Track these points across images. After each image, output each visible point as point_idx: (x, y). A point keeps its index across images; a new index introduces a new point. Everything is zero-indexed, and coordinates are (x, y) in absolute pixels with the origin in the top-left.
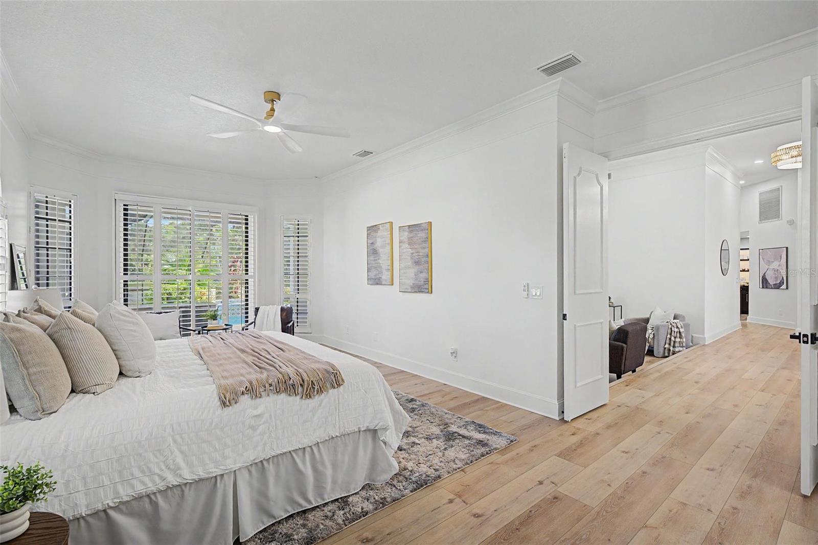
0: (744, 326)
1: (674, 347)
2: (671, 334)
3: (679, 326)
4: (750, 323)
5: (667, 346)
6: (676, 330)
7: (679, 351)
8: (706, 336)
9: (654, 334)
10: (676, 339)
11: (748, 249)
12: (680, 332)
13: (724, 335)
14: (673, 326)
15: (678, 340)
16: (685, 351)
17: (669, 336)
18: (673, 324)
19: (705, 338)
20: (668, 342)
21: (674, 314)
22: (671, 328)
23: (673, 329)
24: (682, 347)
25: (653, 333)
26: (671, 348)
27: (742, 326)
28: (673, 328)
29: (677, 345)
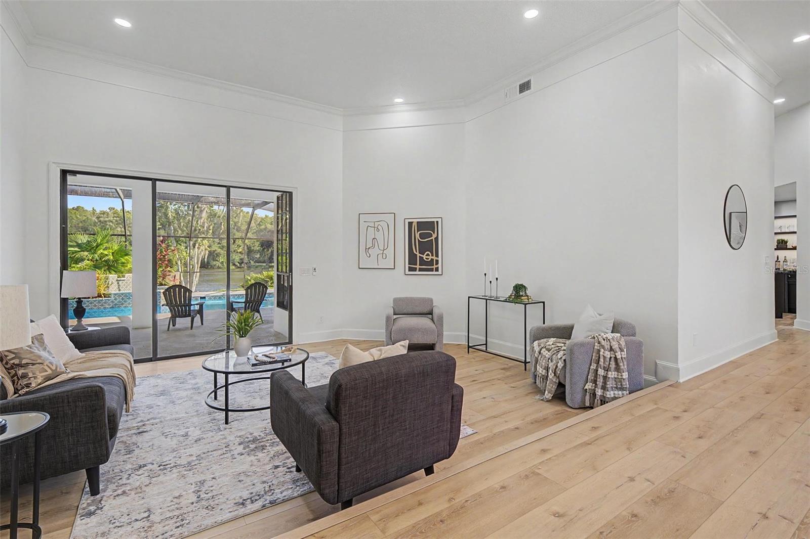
0: (784, 336)
1: (604, 388)
2: (598, 362)
3: (615, 346)
4: (798, 331)
5: (589, 386)
6: (608, 354)
7: (615, 398)
8: (681, 365)
9: (565, 360)
10: (610, 373)
11: (795, 216)
12: (616, 358)
13: (732, 359)
14: (603, 347)
15: (612, 374)
16: (626, 398)
17: (593, 366)
18: (603, 343)
19: (678, 370)
20: (591, 377)
21: (612, 321)
22: (599, 351)
23: (601, 353)
24: (622, 389)
25: (563, 358)
26: (599, 392)
27: (778, 337)
28: (602, 350)
29: (610, 384)
